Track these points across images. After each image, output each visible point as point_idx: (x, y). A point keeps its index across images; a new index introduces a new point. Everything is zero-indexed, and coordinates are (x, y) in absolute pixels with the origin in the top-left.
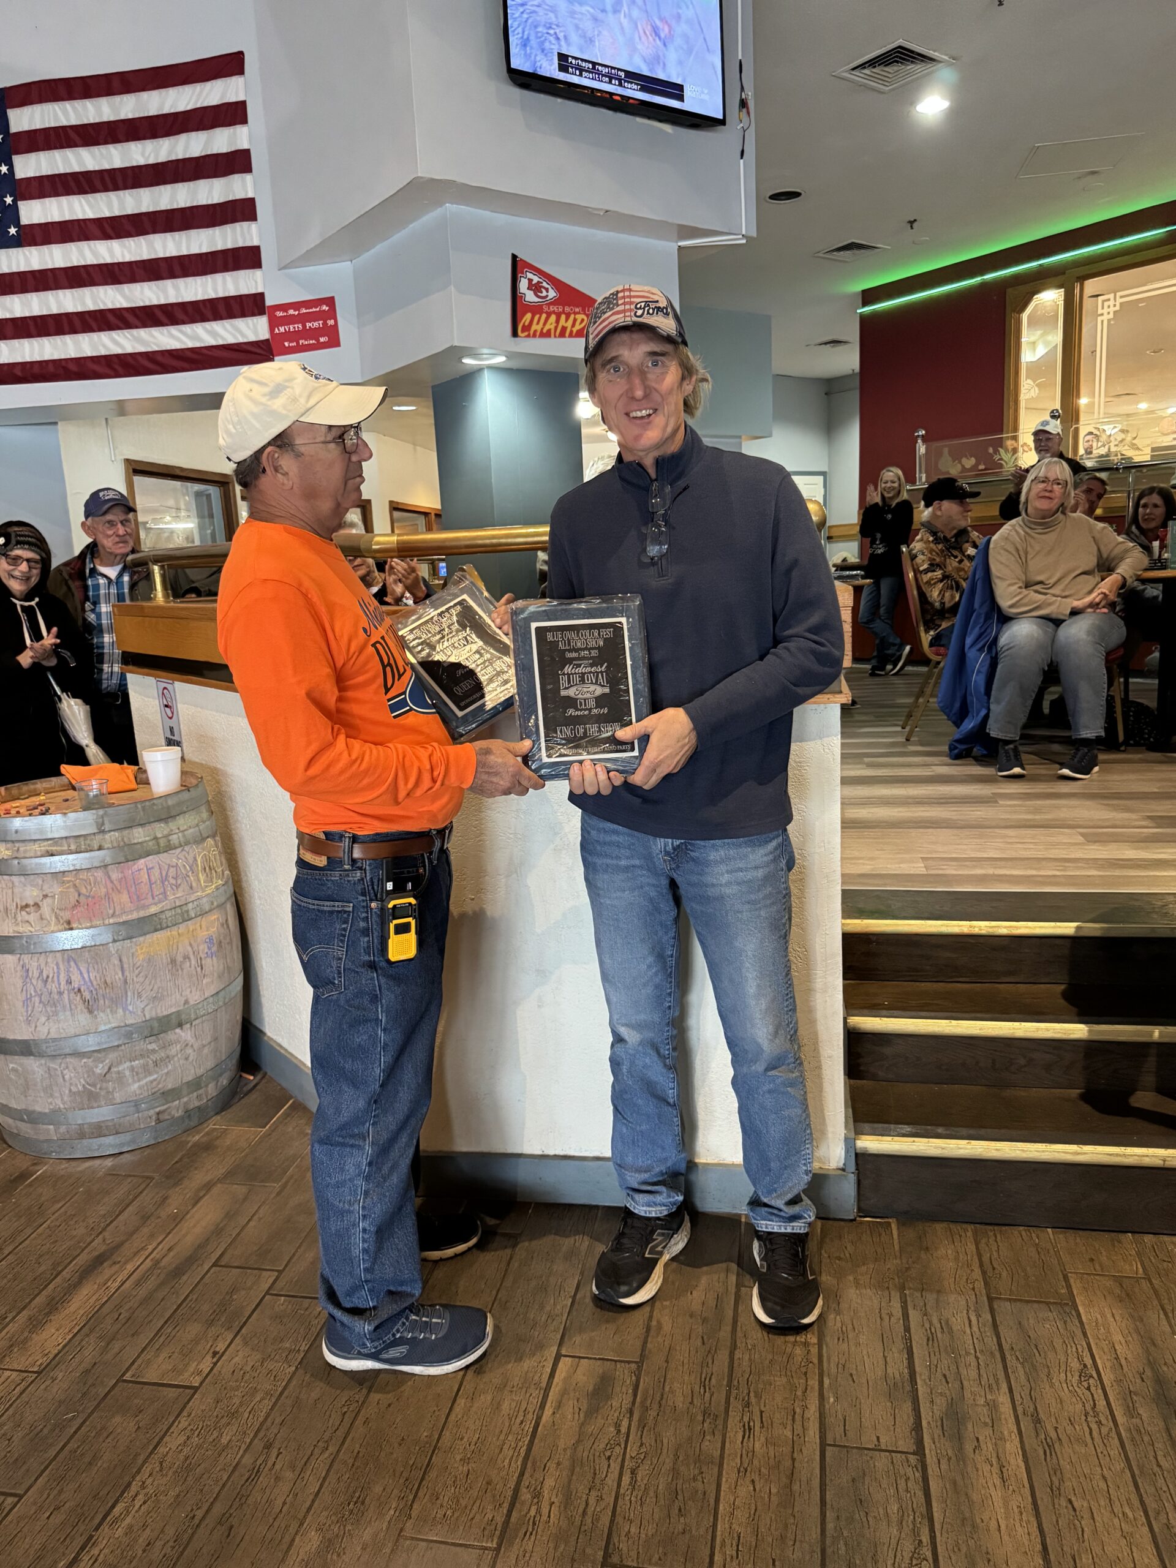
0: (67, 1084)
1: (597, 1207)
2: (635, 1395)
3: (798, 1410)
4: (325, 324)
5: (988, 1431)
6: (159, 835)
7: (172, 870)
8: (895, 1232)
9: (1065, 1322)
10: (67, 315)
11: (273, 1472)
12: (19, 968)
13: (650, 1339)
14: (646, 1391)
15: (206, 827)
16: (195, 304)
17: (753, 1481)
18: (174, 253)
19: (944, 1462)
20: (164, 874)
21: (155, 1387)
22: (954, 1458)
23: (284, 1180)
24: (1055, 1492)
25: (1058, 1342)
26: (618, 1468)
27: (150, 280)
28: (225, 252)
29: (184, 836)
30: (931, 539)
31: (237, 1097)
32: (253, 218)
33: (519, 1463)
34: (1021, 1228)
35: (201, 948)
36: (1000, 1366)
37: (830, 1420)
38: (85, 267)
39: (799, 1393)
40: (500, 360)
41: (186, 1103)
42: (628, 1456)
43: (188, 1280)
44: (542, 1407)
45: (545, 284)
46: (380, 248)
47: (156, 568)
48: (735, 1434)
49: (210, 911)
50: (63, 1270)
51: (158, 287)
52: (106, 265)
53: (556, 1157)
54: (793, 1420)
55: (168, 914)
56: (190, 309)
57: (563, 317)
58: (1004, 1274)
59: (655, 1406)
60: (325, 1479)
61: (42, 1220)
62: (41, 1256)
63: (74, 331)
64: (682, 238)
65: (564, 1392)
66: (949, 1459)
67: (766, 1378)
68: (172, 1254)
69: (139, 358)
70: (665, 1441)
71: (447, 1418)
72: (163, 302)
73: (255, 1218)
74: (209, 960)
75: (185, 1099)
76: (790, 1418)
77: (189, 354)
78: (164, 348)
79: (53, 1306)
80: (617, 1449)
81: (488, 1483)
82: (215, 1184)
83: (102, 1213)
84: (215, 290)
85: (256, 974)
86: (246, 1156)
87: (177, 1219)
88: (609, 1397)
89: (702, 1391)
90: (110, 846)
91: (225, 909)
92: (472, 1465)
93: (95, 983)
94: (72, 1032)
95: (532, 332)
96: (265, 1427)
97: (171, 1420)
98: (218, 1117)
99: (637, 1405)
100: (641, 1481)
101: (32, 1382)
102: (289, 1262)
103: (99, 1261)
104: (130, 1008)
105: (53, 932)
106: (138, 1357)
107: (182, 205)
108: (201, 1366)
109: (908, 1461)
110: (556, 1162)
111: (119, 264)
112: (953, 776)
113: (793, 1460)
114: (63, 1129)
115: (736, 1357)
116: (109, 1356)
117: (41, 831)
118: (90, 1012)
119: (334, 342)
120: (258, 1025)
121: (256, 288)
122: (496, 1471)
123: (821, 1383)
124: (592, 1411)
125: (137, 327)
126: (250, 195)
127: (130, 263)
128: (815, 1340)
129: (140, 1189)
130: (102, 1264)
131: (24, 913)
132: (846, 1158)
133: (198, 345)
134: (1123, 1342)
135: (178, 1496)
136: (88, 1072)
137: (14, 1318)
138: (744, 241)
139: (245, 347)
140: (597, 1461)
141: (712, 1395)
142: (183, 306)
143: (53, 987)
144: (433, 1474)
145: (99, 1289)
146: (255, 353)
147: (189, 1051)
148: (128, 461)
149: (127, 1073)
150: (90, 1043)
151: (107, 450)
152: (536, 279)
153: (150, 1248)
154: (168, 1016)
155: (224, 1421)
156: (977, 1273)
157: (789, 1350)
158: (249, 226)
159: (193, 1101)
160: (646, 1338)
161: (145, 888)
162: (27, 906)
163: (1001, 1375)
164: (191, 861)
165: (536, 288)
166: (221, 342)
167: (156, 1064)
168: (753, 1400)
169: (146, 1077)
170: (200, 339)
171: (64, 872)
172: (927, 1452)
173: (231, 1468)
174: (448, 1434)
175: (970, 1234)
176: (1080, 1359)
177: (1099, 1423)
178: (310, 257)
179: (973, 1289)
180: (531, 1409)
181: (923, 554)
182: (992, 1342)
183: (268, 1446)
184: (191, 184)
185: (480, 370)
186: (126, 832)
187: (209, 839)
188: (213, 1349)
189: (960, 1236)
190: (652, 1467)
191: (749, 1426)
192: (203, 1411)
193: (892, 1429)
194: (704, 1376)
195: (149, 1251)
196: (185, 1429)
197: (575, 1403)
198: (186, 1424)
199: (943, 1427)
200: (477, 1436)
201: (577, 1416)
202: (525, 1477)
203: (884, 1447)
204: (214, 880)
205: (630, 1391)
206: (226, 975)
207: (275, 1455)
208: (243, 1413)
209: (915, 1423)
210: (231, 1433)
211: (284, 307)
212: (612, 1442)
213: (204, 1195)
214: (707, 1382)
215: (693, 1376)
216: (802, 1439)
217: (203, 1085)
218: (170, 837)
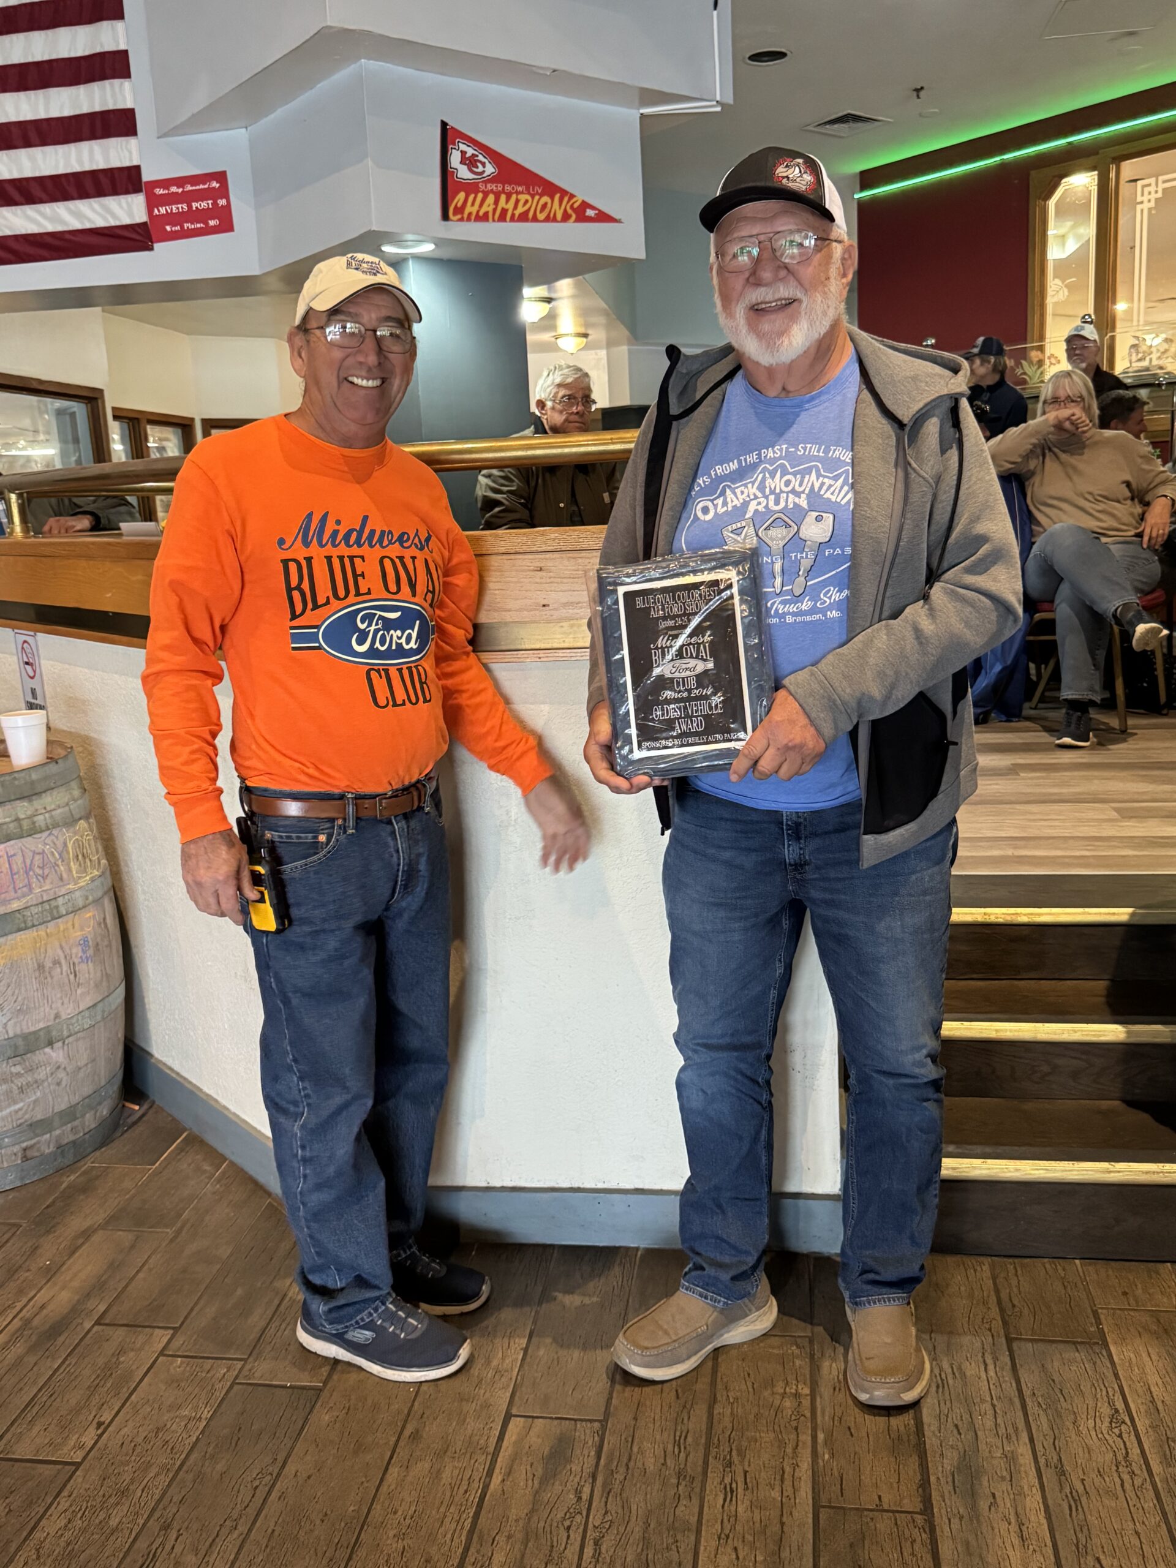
1: (552, 1246)
2: (599, 1457)
3: (788, 1469)
4: (215, 204)
5: (1005, 1486)
6: (22, 816)
7: (37, 857)
9: (1095, 1363)
11: (173, 1555)
13: (615, 1395)
14: (611, 1454)
15: (78, 806)
16: (55, 179)
17: (736, 1549)
18: (30, 117)
19: (955, 1522)
20: (28, 862)
21: (28, 1465)
22: (966, 1518)
23: (179, 1224)
24: (1081, 1550)
25: (1086, 1387)
26: (579, 1539)
28: (91, 116)
29: (52, 817)
31: (120, 1131)
32: (125, 73)
33: (463, 1538)
34: (1046, 1260)
35: (74, 951)
36: (1020, 1414)
37: (824, 1479)
39: (789, 1450)
40: (427, 248)
41: (59, 1137)
42: (590, 1526)
43: (67, 1340)
44: (490, 1473)
45: (481, 158)
46: (280, 113)
47: (13, 497)
48: (715, 1499)
49: (84, 907)
53: (503, 1189)
54: (782, 1480)
55: (34, 910)
57: (503, 197)
58: (1026, 1311)
59: (622, 1470)
64: (644, 103)
65: (514, 1458)
66: (961, 1518)
67: (749, 1434)
68: (45, 1311)
70: (634, 1508)
71: (377, 1490)
72: (16, 175)
73: (146, 1267)
74: (84, 966)
75: (58, 1132)
76: (778, 1477)
77: (49, 240)
78: (18, 233)
80: (578, 1518)
81: (427, 1561)
82: (96, 1230)
84: (80, 161)
85: (140, 981)
86: (133, 1197)
87: (51, 1272)
88: (568, 1462)
89: (676, 1450)
91: (103, 905)
92: (407, 1541)
95: (465, 216)
96: (161, 1506)
97: (49, 1502)
98: (98, 1153)
99: (601, 1468)
100: (606, 1556)
102: (186, 1318)
107: (38, 58)
108: (83, 1440)
109: (914, 1521)
110: (504, 1194)
113: (782, 1524)
115: (716, 1412)
119: (227, 225)
120: (142, 1045)
121: (131, 160)
122: (435, 1548)
123: (814, 1438)
124: (548, 1478)
126: (122, 47)
128: (807, 1391)
129: (6, 1236)
133: (60, 228)
134: (1160, 1382)
138: (719, 109)
139: (118, 231)
140: (554, 1533)
141: (687, 1456)
142: (40, 180)
144: (361, 1553)
146: (130, 240)
147: (61, 1074)
152: (470, 152)
153: (19, 1305)
154: (35, 1033)
155: (112, 1500)
156: (995, 1311)
157: (777, 1403)
158: (121, 84)
159: (66, 1133)
160: (611, 1392)
161: (5, 879)
163: (1021, 1424)
164: (60, 847)
165: (470, 162)
166: (88, 226)
167: (21, 1090)
168: (736, 1459)
169: (9, 1106)
170: (63, 222)
172: (936, 1510)
173: (121, 1556)
174: (379, 1507)
175: (986, 1267)
176: (1112, 1403)
177: (1132, 1474)
178: (196, 123)
179: (990, 1330)
180: (476, 1478)
182: (1010, 1388)
183: (166, 1527)
184: (50, 32)
185: (403, 260)
187: (82, 822)
188: (96, 1420)
189: (975, 1271)
190: (618, 1537)
191: (731, 1488)
192: (86, 1490)
193: (895, 1485)
194: (678, 1434)
195: (18, 1309)
196: (66, 1511)
197: (528, 1467)
198: (68, 1504)
199: (954, 1482)
200: (413, 1509)
201: (530, 1482)
202: (470, 1553)
203: (886, 1507)
204: (89, 870)
205: (593, 1453)
206: (104, 984)
207: (174, 1536)
208: (134, 1491)
209: (922, 1479)
210: (121, 1514)
211: (166, 183)
212: (572, 1510)
213: (83, 1244)
214: (682, 1441)
215: (665, 1435)
216: (792, 1500)
217: (78, 1115)
218: (36, 819)
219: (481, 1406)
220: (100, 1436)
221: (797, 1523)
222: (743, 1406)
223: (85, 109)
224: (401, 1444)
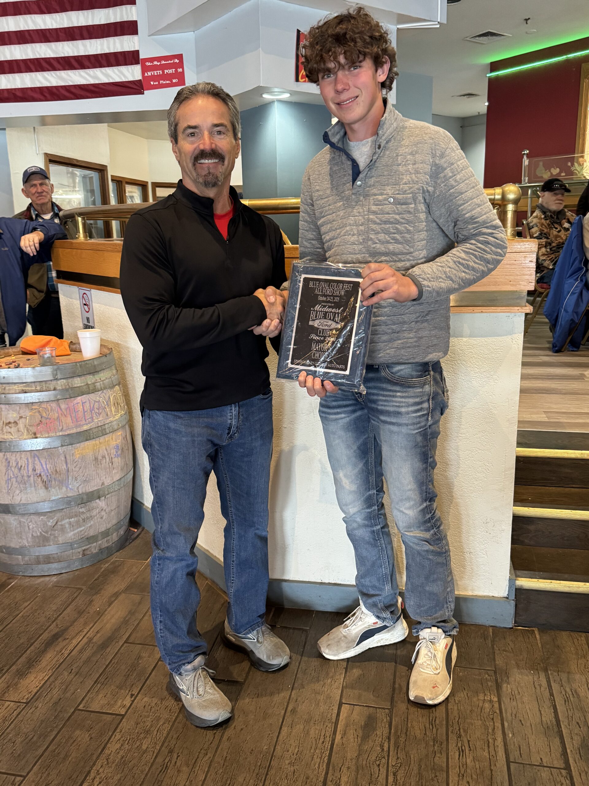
0: (31, 531)
2: (390, 729)
3: (490, 740)
4: (176, 71)
6: (90, 383)
7: (96, 404)
8: (538, 636)
10: (16, 61)
11: (176, 767)
12: (4, 460)
13: (395, 695)
14: (397, 727)
15: (115, 378)
16: (96, 56)
17: (468, 782)
18: (84, 24)
19: (583, 775)
20: (92, 407)
21: (98, 714)
26: (385, 771)
27: (68, 40)
28: (115, 24)
29: (103, 384)
30: (543, 216)
31: (128, 541)
33: (324, 767)
35: (112, 452)
37: (511, 747)
38: (28, 31)
39: (490, 731)
40: (286, 96)
41: (100, 544)
42: (390, 765)
43: (111, 651)
44: (335, 733)
46: (213, 23)
47: (80, 219)
48: (454, 754)
50: (34, 642)
51: (73, 45)
52: (41, 30)
53: (330, 584)
54: (489, 746)
55: (94, 430)
56: (93, 60)
59: (403, 736)
60: (208, 772)
61: (18, 612)
62: (20, 634)
63: (20, 71)
64: (400, 22)
65: (347, 725)
66: (586, 773)
67: (469, 721)
68: (99, 635)
69: (61, 89)
70: (412, 756)
71: (278, 738)
72: (76, 54)
74: (116, 459)
75: (100, 542)
76: (486, 745)
77: (93, 88)
78: (76, 84)
79: (31, 664)
81: (307, 778)
82: (120, 593)
83: (54, 609)
84: (109, 48)
86: (138, 577)
87: (100, 614)
88: (375, 729)
89: (431, 727)
90: (60, 388)
91: (126, 428)
92: (296, 767)
93: (50, 471)
94: (35, 500)
96: (167, 740)
97: (110, 734)
98: (118, 553)
99: (392, 734)
100: (401, 781)
101: (23, 709)
103: (55, 638)
104: (70, 486)
105: (25, 439)
106: (86, 696)
108: (125, 702)
109: (561, 773)
111: (49, 30)
112: (554, 362)
113: (491, 770)
114: (27, 558)
115: (449, 708)
116: (68, 695)
117: (19, 378)
118: (47, 488)
119: (182, 82)
120: (139, 499)
121: (134, 47)
122: (311, 771)
123: (503, 725)
124: (365, 737)
125: (59, 70)
127: (56, 30)
128: (496, 699)
129: (76, 595)
130: (57, 639)
131: (7, 427)
132: (509, 591)
133: (97, 82)
135: (120, 779)
136: (44, 524)
137: (8, 670)
138: (439, 26)
139: (125, 84)
140: (372, 767)
141: (437, 730)
142: (88, 57)
143: (24, 472)
144: (272, 772)
145: (57, 655)
146: (133, 88)
147: (103, 513)
148: (46, 154)
149: (67, 526)
150: (45, 507)
151: (34, 147)
153: (86, 631)
154: (92, 492)
155: (142, 736)
157: (481, 705)
158: (131, 8)
159: (104, 543)
160: (393, 694)
161: (80, 414)
162: (10, 423)
164: (107, 399)
166: (111, 81)
167: (84, 520)
168: (463, 734)
169: (78, 528)
170: (98, 79)
171: (33, 403)
172: (572, 768)
173: (150, 765)
174: (279, 747)
175: (583, 638)
178: (170, 28)
180: (328, 734)
181: (537, 226)
183: (171, 751)
185: (272, 102)
186: (70, 380)
187: (117, 386)
188: (130, 693)
189: (578, 640)
190: (406, 772)
191: (462, 750)
192: (129, 729)
193: (549, 754)
194: (431, 719)
195: (85, 633)
196: (119, 740)
197: (354, 732)
198: (120, 736)
199: (580, 753)
200: (297, 750)
201: (356, 740)
202: (329, 775)
203: (545, 765)
204: (120, 411)
205: (387, 726)
206: (125, 468)
207: (176, 756)
208: (153, 731)
209: (563, 751)
210: (147, 743)
211: (152, 60)
212: (379, 756)
213: (115, 600)
214: (433, 723)
215: (424, 719)
216: (495, 758)
217: (110, 534)
218: (96, 384)
219: (327, 698)
220: (133, 701)
221: (499, 770)
222: (463, 706)
223: (112, 21)
224: (288, 714)
